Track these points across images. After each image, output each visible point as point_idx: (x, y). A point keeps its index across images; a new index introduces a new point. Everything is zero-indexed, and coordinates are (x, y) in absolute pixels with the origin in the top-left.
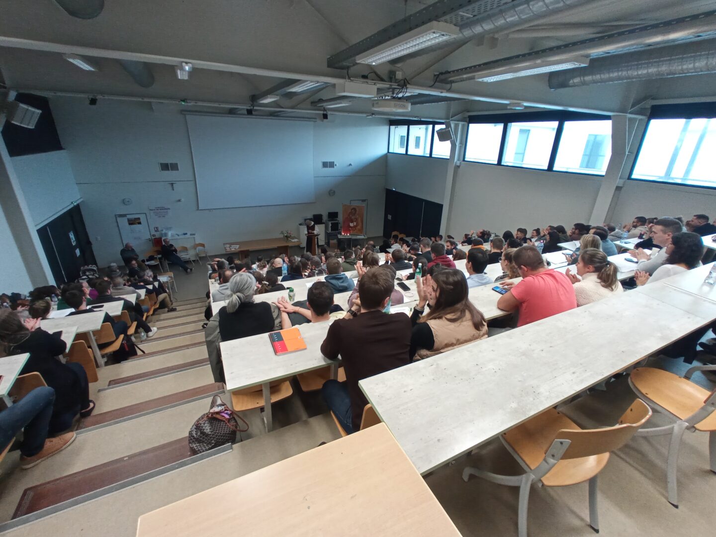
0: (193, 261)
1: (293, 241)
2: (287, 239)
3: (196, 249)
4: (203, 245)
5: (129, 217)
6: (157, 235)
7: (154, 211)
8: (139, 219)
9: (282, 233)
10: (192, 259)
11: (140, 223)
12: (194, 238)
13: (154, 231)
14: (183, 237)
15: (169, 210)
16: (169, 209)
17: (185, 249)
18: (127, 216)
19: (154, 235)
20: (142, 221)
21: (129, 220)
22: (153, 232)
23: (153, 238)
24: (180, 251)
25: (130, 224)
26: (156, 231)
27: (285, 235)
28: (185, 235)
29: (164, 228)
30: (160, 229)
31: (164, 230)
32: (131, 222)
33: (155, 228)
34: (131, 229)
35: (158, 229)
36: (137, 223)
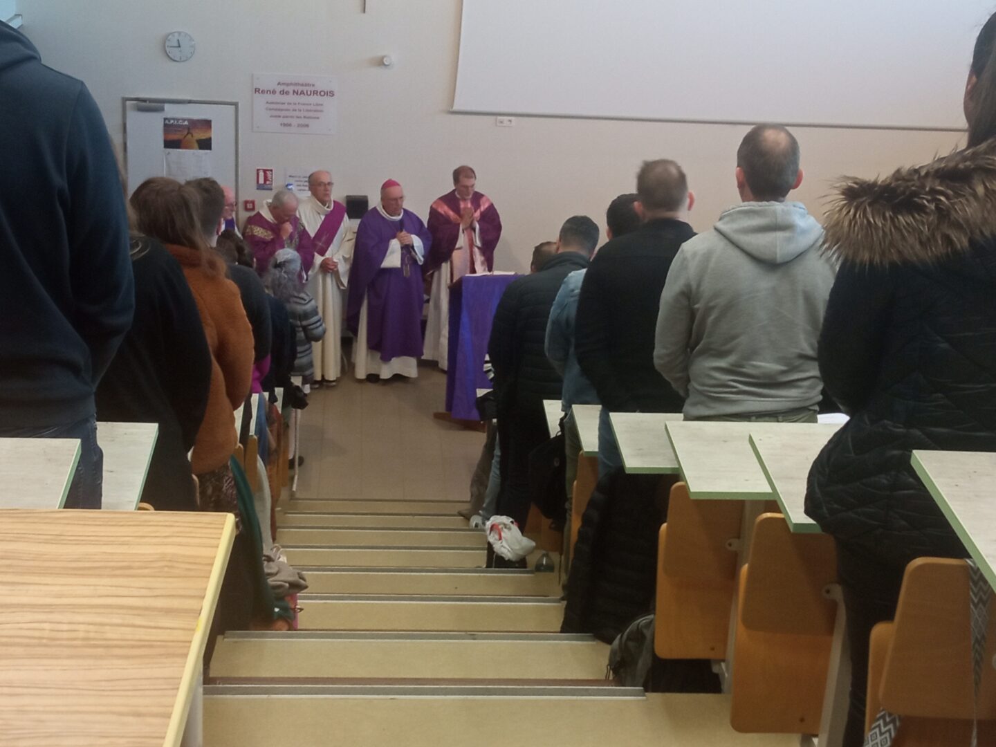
5: (171, 111)
7: (270, 97)
8: (207, 124)
11: (205, 144)
13: (254, 184)
15: (325, 100)
16: (332, 94)
18: (167, 106)
20: (215, 134)
21: (168, 127)
22: (249, 191)
23: (244, 214)
25: (169, 144)
26: (260, 187)
29: (290, 176)
30: (277, 182)
31: (291, 185)
32: (175, 137)
33: (261, 174)
34: (168, 165)
35: (268, 183)
36: (196, 145)
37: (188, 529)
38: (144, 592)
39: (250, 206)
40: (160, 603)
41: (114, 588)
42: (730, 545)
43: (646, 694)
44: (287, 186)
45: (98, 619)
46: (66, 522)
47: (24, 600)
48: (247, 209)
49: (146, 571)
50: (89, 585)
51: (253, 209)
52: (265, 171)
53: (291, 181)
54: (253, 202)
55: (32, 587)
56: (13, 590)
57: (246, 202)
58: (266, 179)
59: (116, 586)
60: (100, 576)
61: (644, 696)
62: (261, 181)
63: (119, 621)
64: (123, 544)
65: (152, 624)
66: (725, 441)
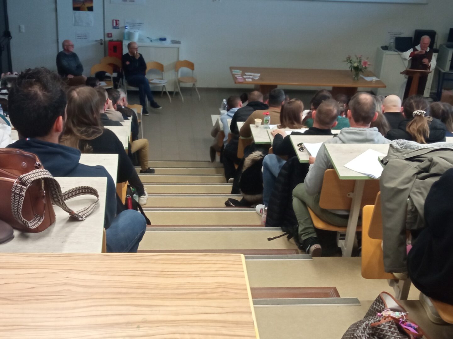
0: (169, 92)
1: (368, 79)
2: (357, 75)
3: (177, 71)
4: (191, 66)
6: (116, 34)
9: (349, 60)
10: (169, 89)
11: (91, 9)
12: (178, 48)
13: (111, 26)
14: (159, 44)
17: (160, 68)
19: (109, 35)
20: (95, 5)
21: (75, 2)
22: (109, 29)
23: (107, 39)
24: (151, 71)
25: (75, 9)
26: (114, 27)
27: (356, 65)
28: (163, 42)
29: (127, 23)
30: (121, 24)
31: (127, 26)
32: (77, 6)
33: (115, 22)
34: (75, 18)
35: (117, 25)
36: (86, 9)
37: (225, 266)
38: (220, 310)
39: (110, 35)
40: (230, 317)
41: (203, 308)
42: (349, 195)
43: (313, 257)
44: (126, 27)
45: (204, 330)
46: (163, 262)
47: (160, 318)
48: (108, 37)
49: (215, 295)
50: (189, 306)
51: (111, 37)
52: (116, 21)
53: (127, 25)
54: (111, 34)
55: (161, 308)
56: (152, 311)
57: (108, 34)
58: (116, 24)
59: (204, 306)
60: (192, 299)
61: (312, 258)
62: (115, 25)
63: (213, 331)
64: (196, 276)
65: (232, 333)
66: (351, 153)
